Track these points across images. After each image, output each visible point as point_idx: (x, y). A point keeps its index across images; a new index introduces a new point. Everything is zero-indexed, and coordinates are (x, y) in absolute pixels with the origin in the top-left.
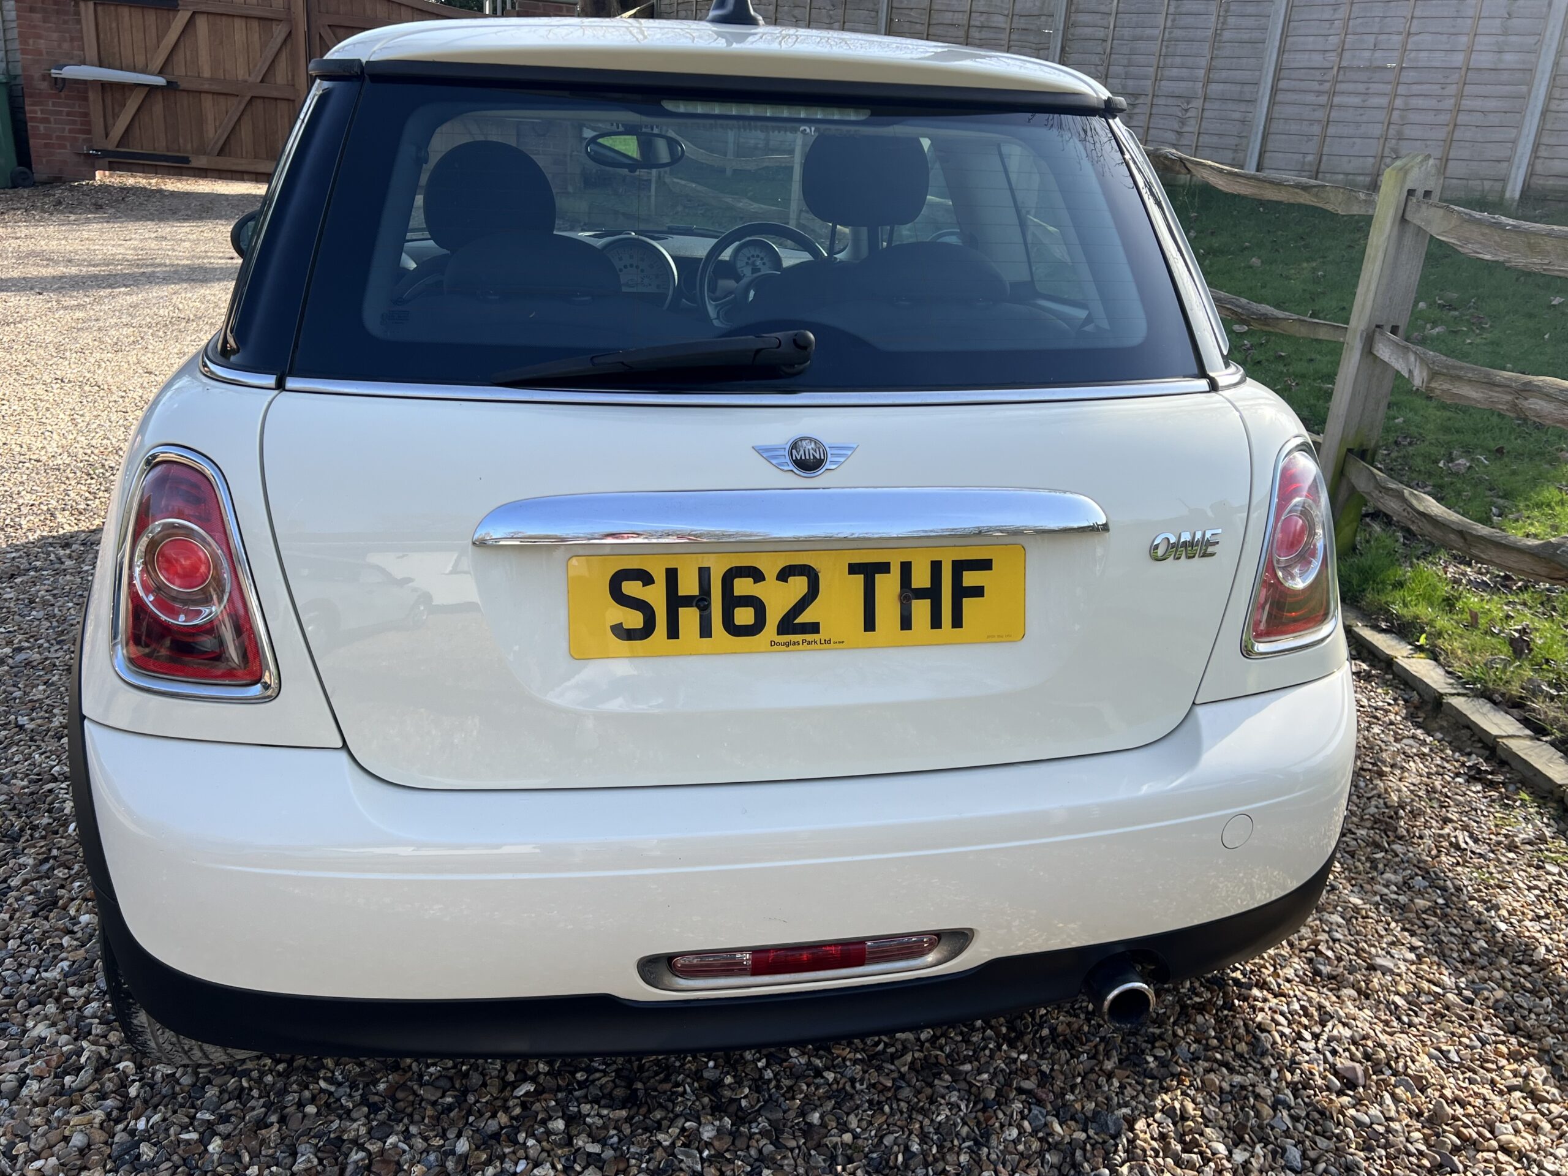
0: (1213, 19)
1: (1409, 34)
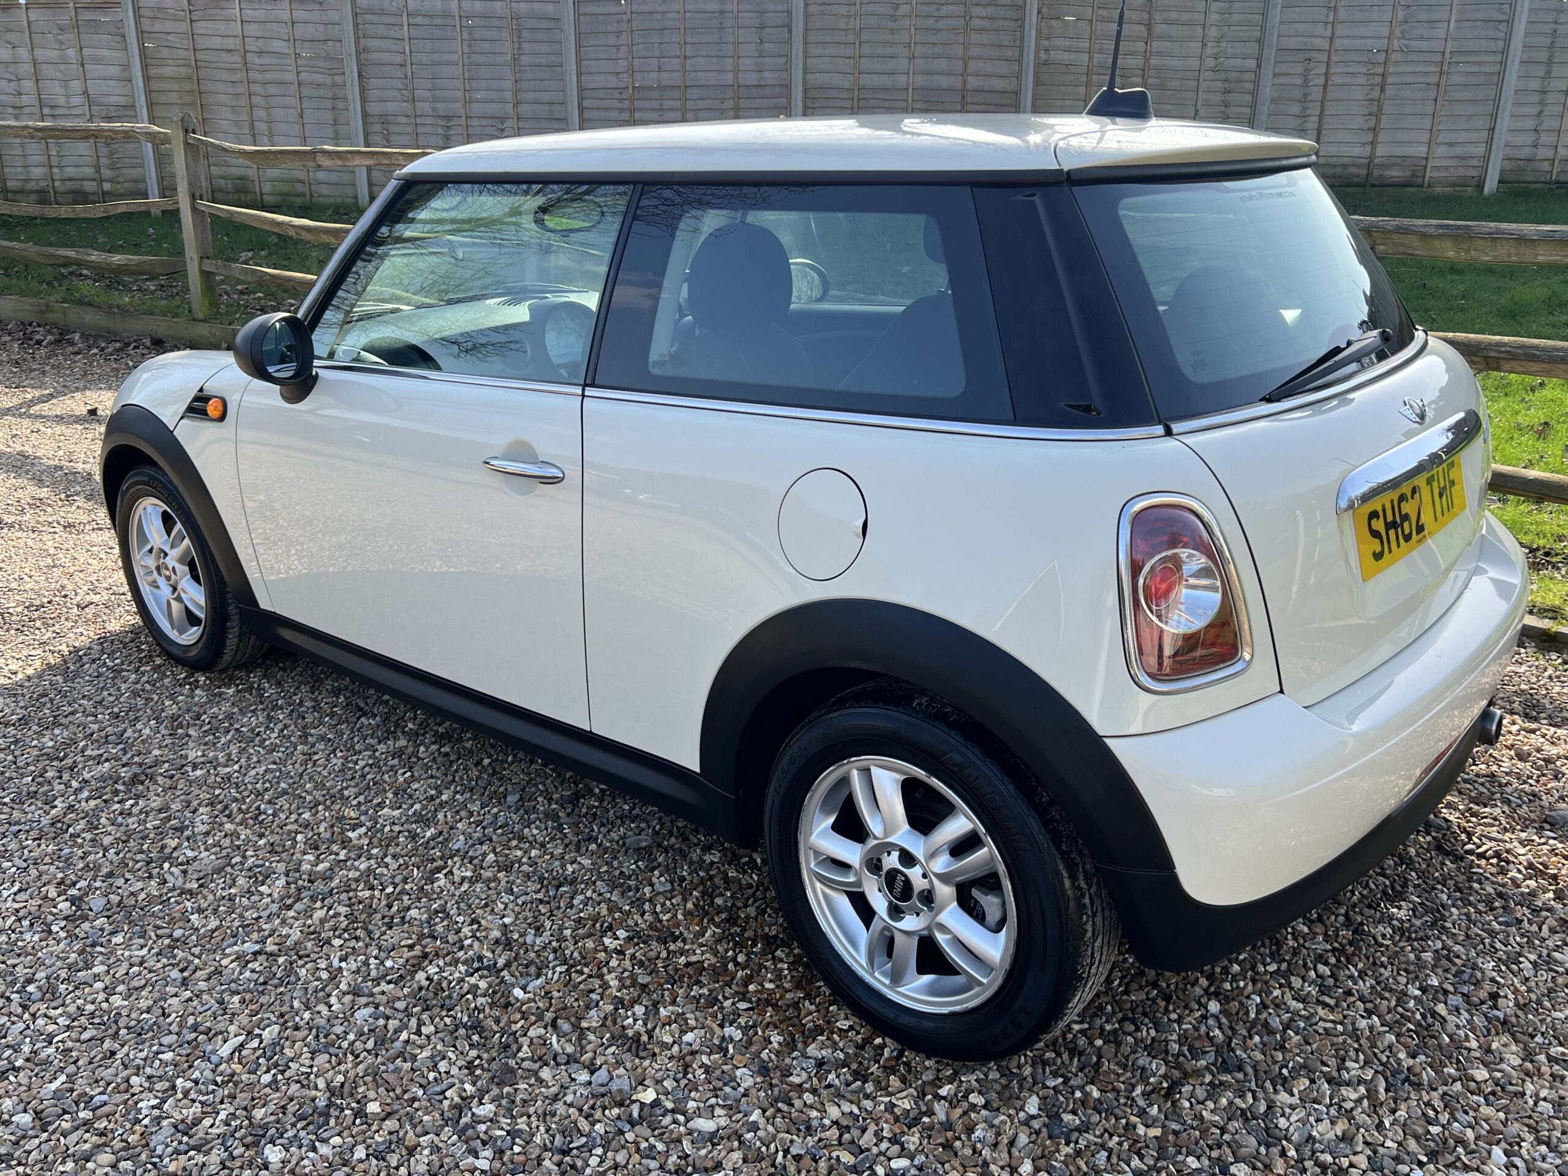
0: (508, 44)
1: (686, 57)
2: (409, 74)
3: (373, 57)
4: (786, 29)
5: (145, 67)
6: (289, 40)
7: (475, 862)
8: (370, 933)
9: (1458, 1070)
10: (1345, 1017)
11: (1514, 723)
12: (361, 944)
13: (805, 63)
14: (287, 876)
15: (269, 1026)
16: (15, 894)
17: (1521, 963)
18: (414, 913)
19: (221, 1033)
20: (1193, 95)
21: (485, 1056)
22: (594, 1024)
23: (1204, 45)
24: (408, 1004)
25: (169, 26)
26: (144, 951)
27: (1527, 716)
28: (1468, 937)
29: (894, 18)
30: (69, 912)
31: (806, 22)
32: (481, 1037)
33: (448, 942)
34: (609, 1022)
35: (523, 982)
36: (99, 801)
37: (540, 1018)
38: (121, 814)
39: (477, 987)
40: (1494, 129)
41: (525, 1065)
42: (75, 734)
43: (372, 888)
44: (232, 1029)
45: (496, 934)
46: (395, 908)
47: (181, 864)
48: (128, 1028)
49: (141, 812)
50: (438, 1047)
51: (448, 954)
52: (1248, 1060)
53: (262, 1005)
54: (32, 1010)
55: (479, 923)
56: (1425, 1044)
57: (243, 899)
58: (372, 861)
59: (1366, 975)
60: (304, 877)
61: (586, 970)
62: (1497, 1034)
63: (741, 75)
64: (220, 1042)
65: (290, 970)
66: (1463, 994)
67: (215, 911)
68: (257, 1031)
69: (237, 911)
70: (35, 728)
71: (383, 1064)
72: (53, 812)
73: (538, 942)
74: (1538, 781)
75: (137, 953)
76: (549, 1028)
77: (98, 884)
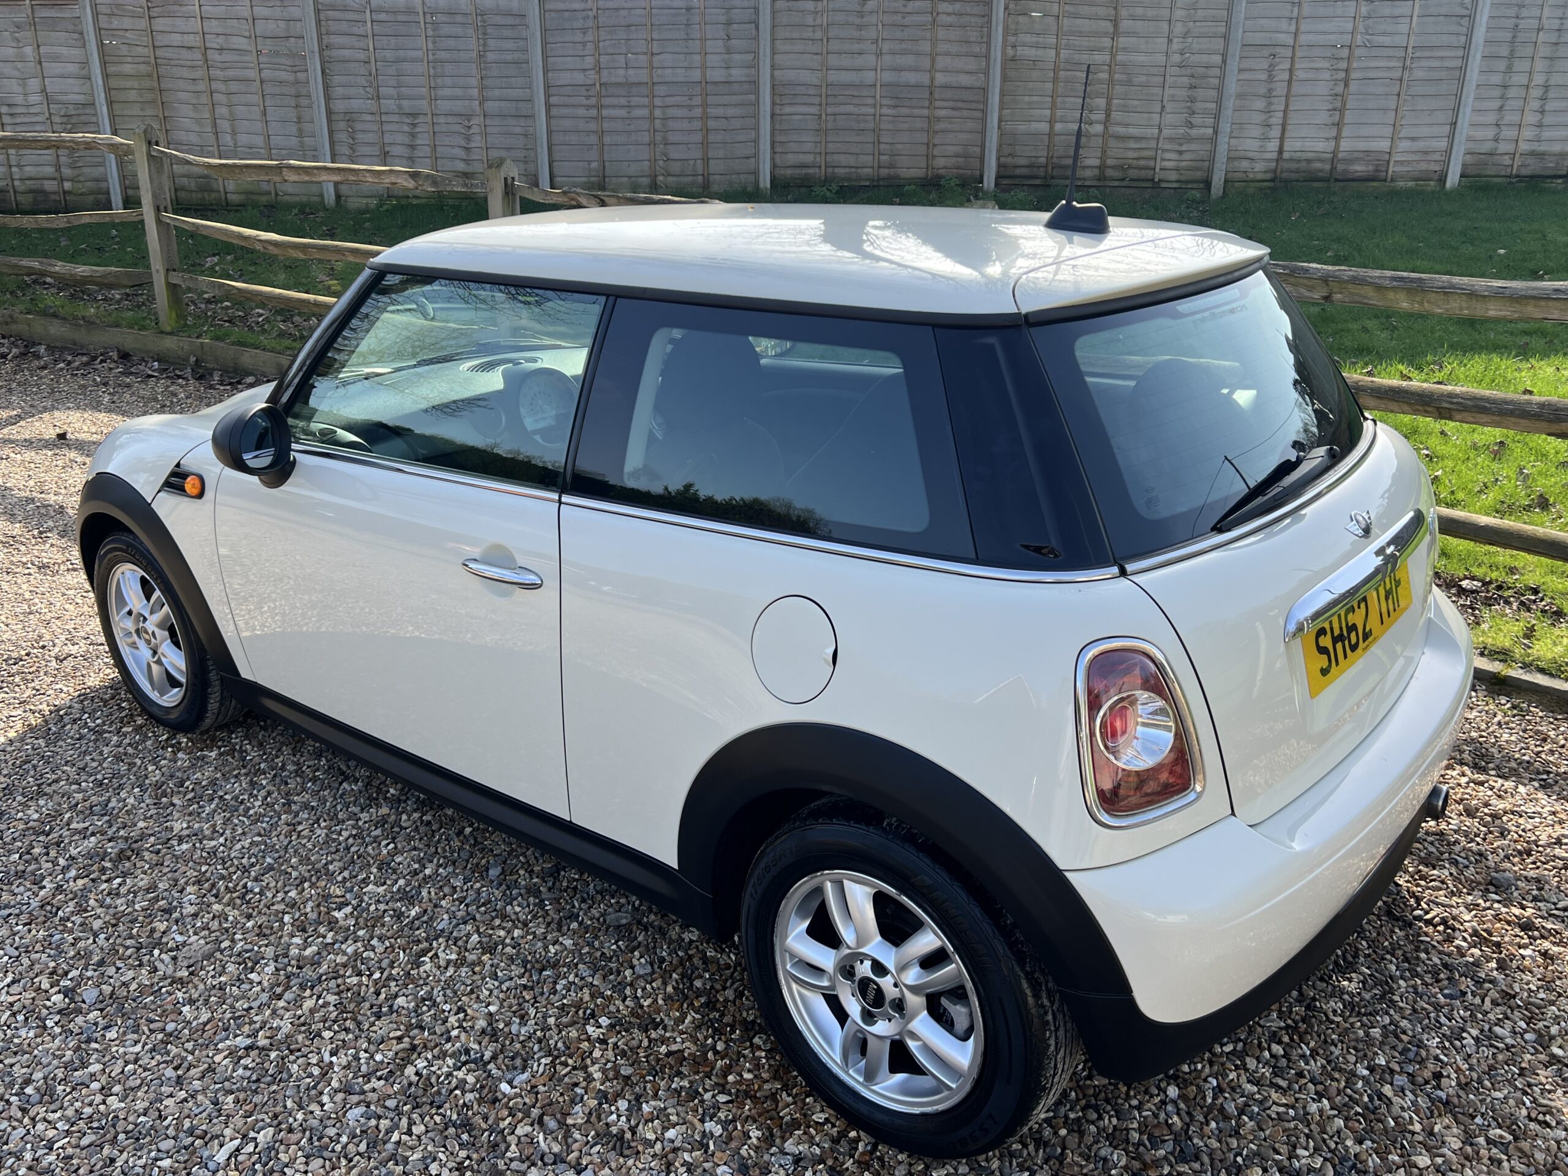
0: (474, 41)
1: (653, 54)
2: (374, 71)
3: (335, 53)
4: (753, 25)
5: (104, 64)
6: (250, 37)
7: (460, 943)
8: (359, 1024)
9: (1401, 1156)
10: (1297, 1100)
11: (1464, 775)
12: (351, 1036)
13: (772, 59)
14: (276, 961)
15: (263, 1128)
16: (8, 986)
17: (1464, 1038)
18: (401, 1001)
19: (217, 1137)
20: (1159, 91)
21: (475, 1156)
22: (580, 1121)
23: (1170, 41)
24: (399, 1102)
25: (127, 23)
26: (138, 1048)
27: (1476, 767)
28: (1414, 1010)
29: (861, 14)
30: (63, 1006)
31: (773, 18)
32: (470, 1136)
33: (435, 1033)
34: (593, 1119)
35: (510, 1076)
36: (86, 880)
37: (527, 1115)
38: (109, 894)
39: (465, 1081)
40: (1455, 123)
41: (514, 1165)
42: (60, 804)
43: (360, 974)
44: (228, 1132)
45: (482, 1023)
46: (383, 996)
47: (171, 950)
48: (126, 1132)
49: (129, 892)
50: (429, 1148)
51: (435, 1047)
52: (1204, 1149)
53: (256, 1106)
54: (32, 1113)
55: (465, 1011)
56: (1372, 1127)
57: (234, 988)
58: (359, 944)
59: (1318, 1054)
60: (293, 962)
61: (570, 1061)
62: (1440, 1115)
63: (708, 72)
64: (216, 1147)
65: (282, 1067)
66: (1409, 1074)
67: (207, 1001)
68: (252, 1134)
69: (228, 1001)
70: (19, 798)
71: (376, 1168)
72: (42, 893)
73: (523, 1032)
74: (1484, 839)
75: (131, 1049)
76: (536, 1126)
77: (89, 974)
